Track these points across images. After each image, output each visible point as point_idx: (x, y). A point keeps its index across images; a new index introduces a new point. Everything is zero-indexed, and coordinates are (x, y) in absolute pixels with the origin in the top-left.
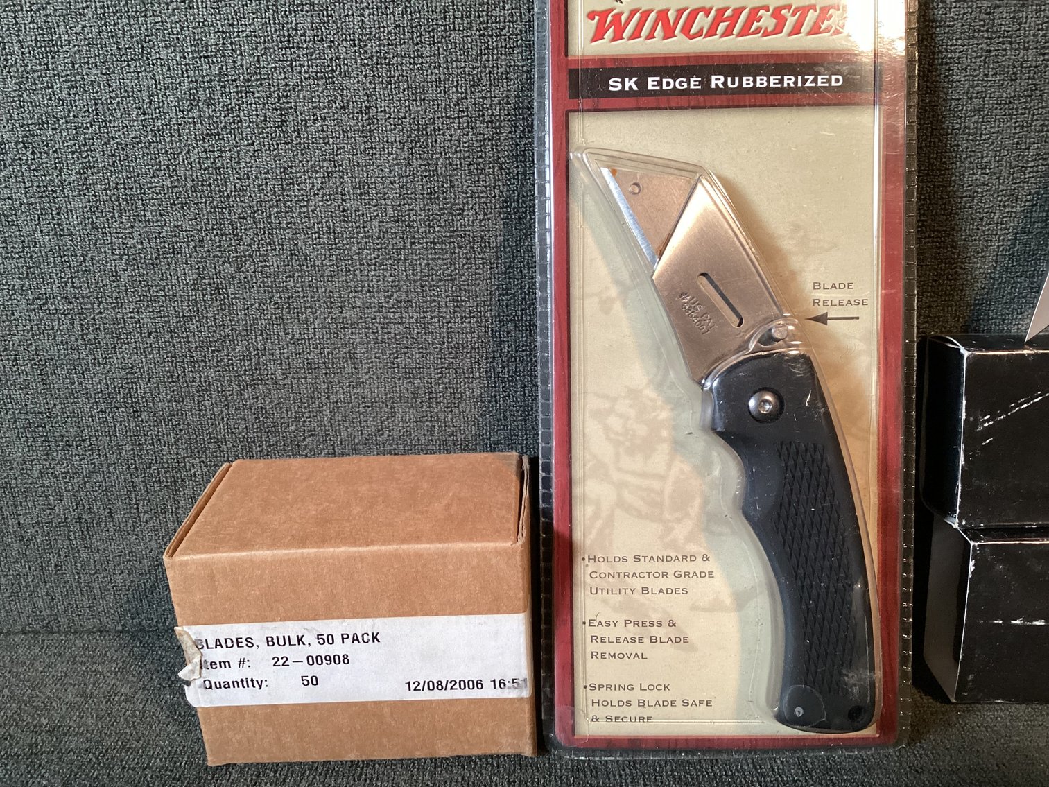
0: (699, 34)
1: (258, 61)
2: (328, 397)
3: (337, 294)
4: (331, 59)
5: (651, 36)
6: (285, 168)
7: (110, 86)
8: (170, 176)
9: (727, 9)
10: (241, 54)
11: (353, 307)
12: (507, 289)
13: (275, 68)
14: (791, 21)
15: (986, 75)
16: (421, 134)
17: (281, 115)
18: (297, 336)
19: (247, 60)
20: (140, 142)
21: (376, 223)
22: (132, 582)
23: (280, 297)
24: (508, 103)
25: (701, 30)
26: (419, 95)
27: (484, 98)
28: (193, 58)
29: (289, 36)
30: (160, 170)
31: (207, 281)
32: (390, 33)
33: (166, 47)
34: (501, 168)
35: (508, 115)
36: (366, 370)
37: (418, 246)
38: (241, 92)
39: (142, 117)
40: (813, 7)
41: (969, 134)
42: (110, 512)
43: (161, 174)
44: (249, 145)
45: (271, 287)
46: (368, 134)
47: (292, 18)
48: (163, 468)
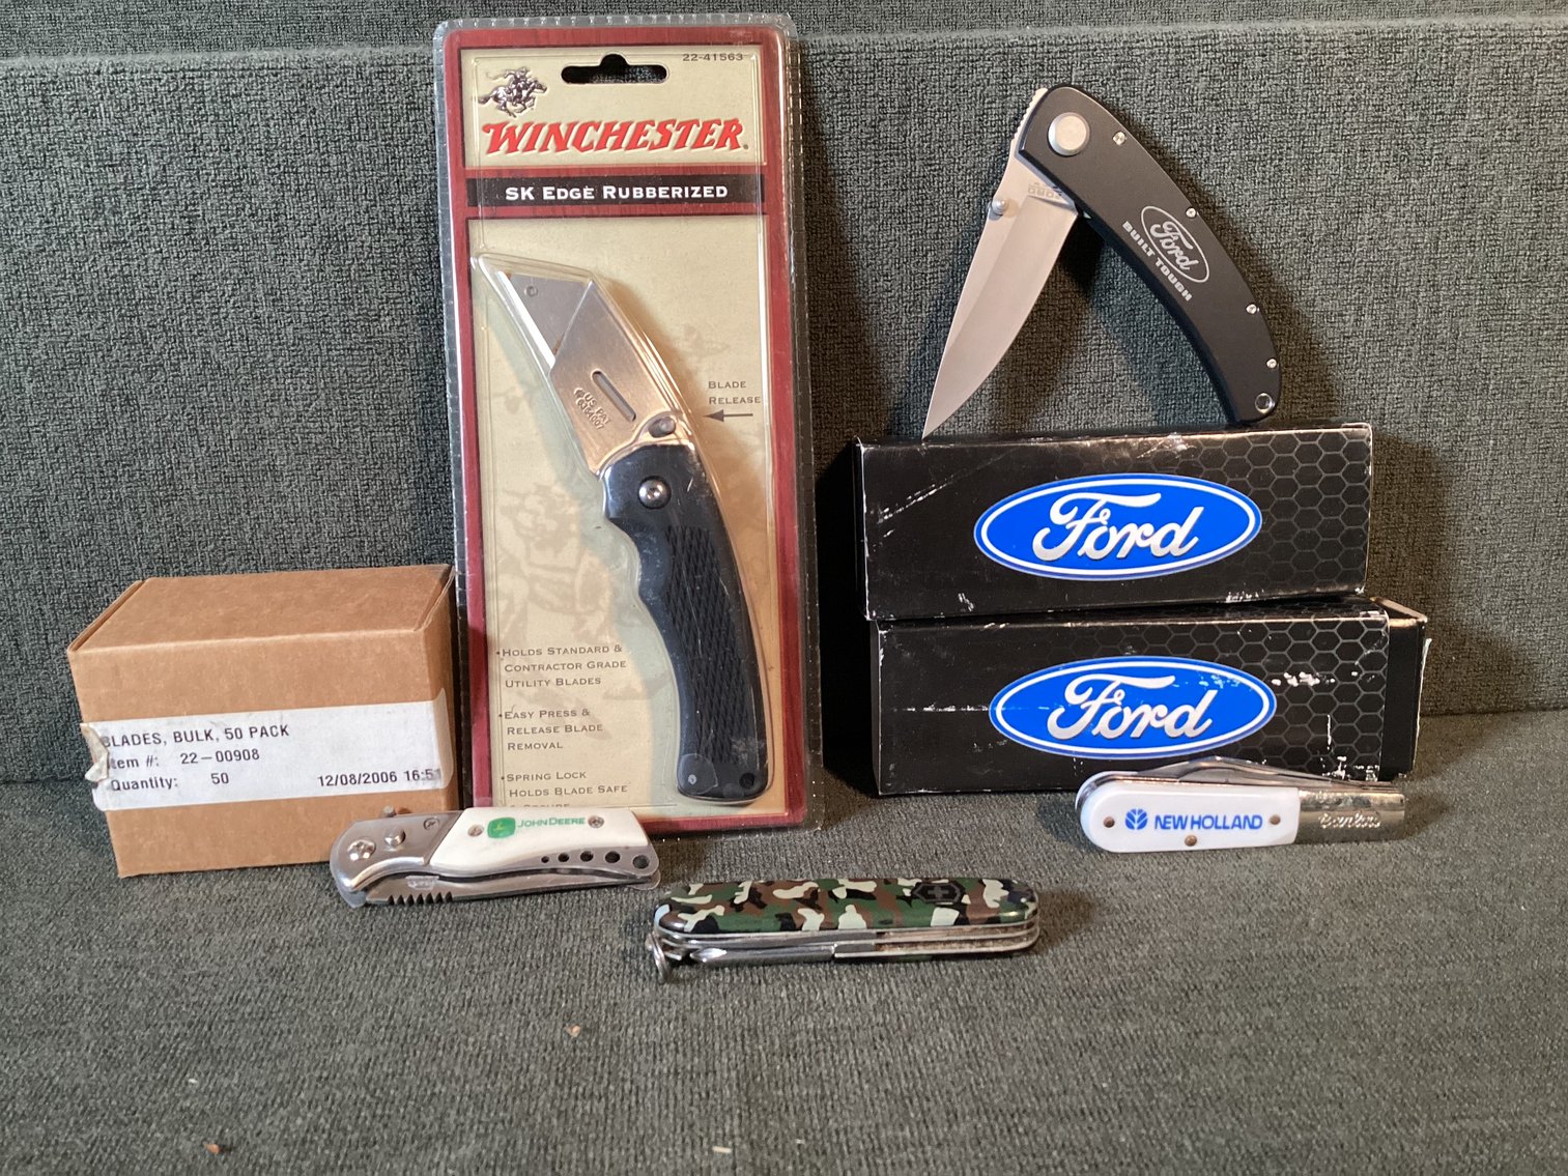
0: (590, 147)
1: (164, 170)
2: (248, 513)
3: (252, 404)
4: (238, 168)
5: (544, 148)
6: (195, 276)
7: (11, 194)
8: (76, 285)
9: (614, 123)
10: (146, 163)
11: (271, 417)
12: (430, 396)
13: (182, 177)
14: (675, 136)
15: (879, 186)
16: (332, 241)
17: (189, 222)
18: (213, 448)
19: (153, 169)
20: (44, 250)
21: (290, 329)
22: (42, 722)
23: (193, 408)
24: (418, 210)
25: (592, 143)
26: (328, 202)
27: (393, 205)
28: (98, 167)
29: (195, 145)
30: (65, 279)
31: (116, 392)
32: (295, 143)
33: (70, 155)
34: (415, 275)
35: (419, 222)
36: (287, 483)
37: (335, 353)
38: (147, 200)
39: (46, 226)
40: (696, 122)
41: (868, 243)
42: (16, 645)
43: (66, 282)
44: (157, 252)
45: (184, 397)
46: (277, 240)
47: (197, 128)
48: (73, 593)
